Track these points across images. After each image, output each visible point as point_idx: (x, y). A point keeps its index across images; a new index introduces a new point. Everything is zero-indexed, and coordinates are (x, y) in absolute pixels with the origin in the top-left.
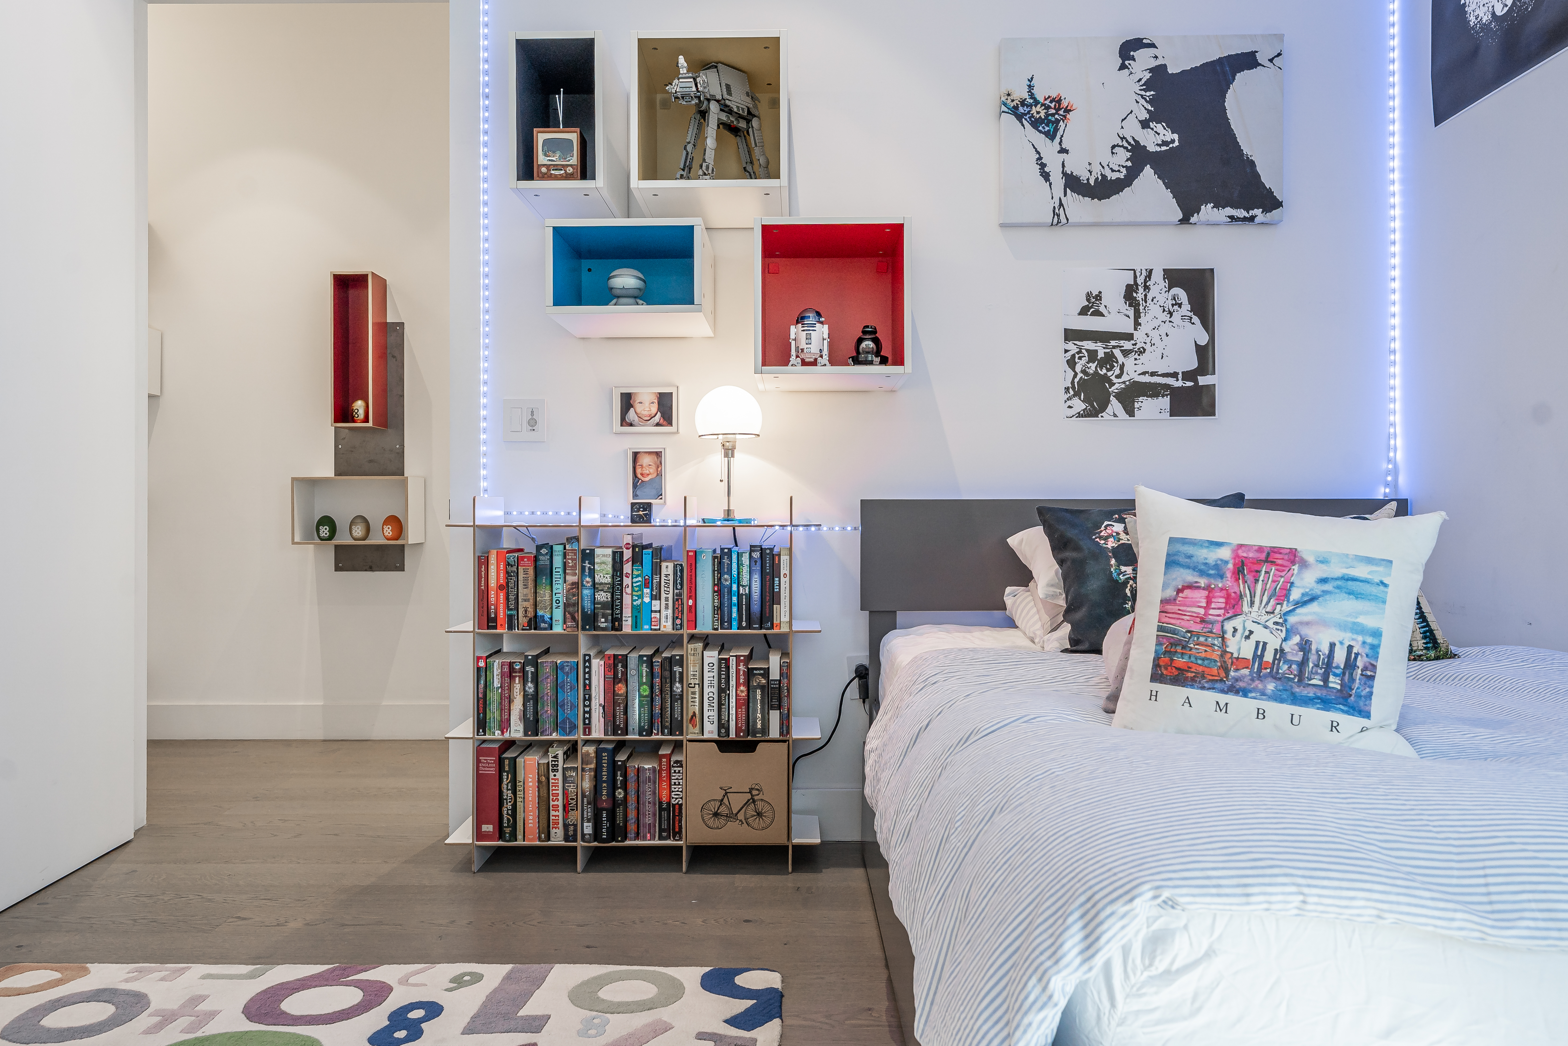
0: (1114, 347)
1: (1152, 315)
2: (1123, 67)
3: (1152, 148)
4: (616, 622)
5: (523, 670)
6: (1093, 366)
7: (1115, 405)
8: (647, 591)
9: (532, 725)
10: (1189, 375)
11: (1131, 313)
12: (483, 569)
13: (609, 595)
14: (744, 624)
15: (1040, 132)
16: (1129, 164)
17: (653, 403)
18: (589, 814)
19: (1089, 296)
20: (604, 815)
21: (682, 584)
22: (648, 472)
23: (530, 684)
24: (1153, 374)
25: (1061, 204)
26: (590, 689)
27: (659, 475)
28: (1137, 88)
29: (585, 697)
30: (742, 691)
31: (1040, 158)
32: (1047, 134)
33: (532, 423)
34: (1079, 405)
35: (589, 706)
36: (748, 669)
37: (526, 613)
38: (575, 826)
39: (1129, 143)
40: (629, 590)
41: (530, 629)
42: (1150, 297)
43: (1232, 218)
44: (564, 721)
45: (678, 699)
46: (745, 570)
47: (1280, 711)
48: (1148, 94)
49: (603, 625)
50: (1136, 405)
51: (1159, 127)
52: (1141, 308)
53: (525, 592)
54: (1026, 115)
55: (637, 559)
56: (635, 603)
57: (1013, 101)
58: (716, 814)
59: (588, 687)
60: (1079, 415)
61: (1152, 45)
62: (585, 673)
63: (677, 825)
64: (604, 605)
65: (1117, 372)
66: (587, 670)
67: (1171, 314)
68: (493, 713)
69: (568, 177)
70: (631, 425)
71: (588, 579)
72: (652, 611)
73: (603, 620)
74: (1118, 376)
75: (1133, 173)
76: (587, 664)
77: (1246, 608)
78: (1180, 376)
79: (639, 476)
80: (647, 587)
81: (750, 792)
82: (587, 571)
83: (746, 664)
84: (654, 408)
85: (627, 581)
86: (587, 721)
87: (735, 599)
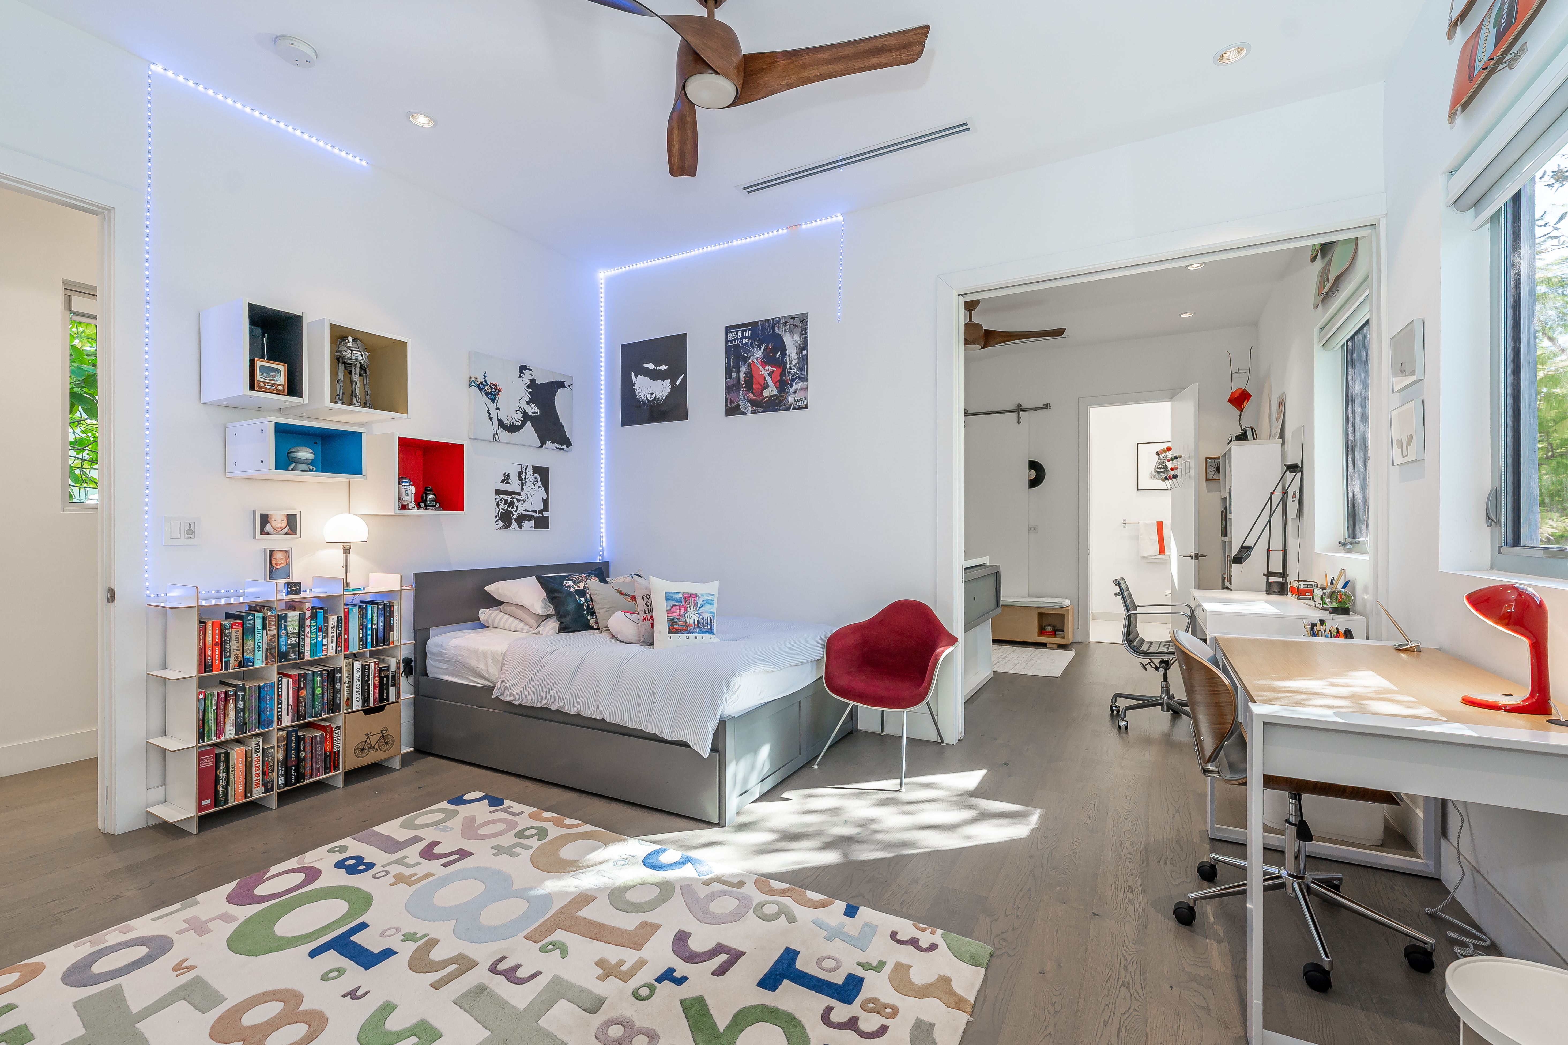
0: (514, 498)
1: (528, 485)
2: (520, 376)
3: (530, 414)
4: (301, 655)
5: (236, 694)
6: (506, 506)
7: (514, 524)
8: (320, 634)
9: (241, 727)
10: (541, 512)
11: (520, 484)
12: (201, 634)
13: (297, 639)
14: (375, 645)
15: (489, 398)
16: (522, 419)
17: (283, 520)
18: (283, 772)
19: (505, 474)
20: (293, 769)
21: (341, 627)
22: (280, 563)
23: (240, 702)
24: (528, 511)
25: (497, 433)
26: (282, 697)
27: (288, 564)
28: (525, 387)
29: (278, 703)
30: (376, 680)
31: (488, 410)
32: (491, 399)
33: (190, 533)
34: (501, 524)
35: (281, 707)
36: (379, 668)
37: (237, 657)
38: (273, 782)
39: (522, 410)
40: (309, 635)
41: (240, 668)
42: (527, 477)
43: (556, 447)
44: (264, 721)
45: (338, 692)
46: (375, 615)
47: (700, 636)
48: (529, 390)
49: (293, 657)
50: (522, 524)
51: (533, 405)
52: (524, 482)
53: (234, 645)
54: (483, 389)
55: (314, 616)
56: (312, 642)
57: (478, 381)
58: (363, 750)
59: (280, 696)
60: (501, 528)
61: (530, 370)
62: (278, 688)
63: (336, 763)
64: (293, 645)
65: (515, 509)
66: (280, 686)
67: (534, 485)
68: (211, 726)
69: (278, 392)
70: (268, 534)
71: (283, 631)
72: (323, 645)
73: (293, 654)
74: (516, 511)
75: (524, 424)
76: (280, 683)
77: (689, 610)
78: (537, 512)
79: (274, 565)
80: (320, 631)
81: (382, 733)
82: (283, 627)
83: (378, 666)
84: (284, 524)
85: (307, 630)
86: (280, 717)
87: (369, 632)
